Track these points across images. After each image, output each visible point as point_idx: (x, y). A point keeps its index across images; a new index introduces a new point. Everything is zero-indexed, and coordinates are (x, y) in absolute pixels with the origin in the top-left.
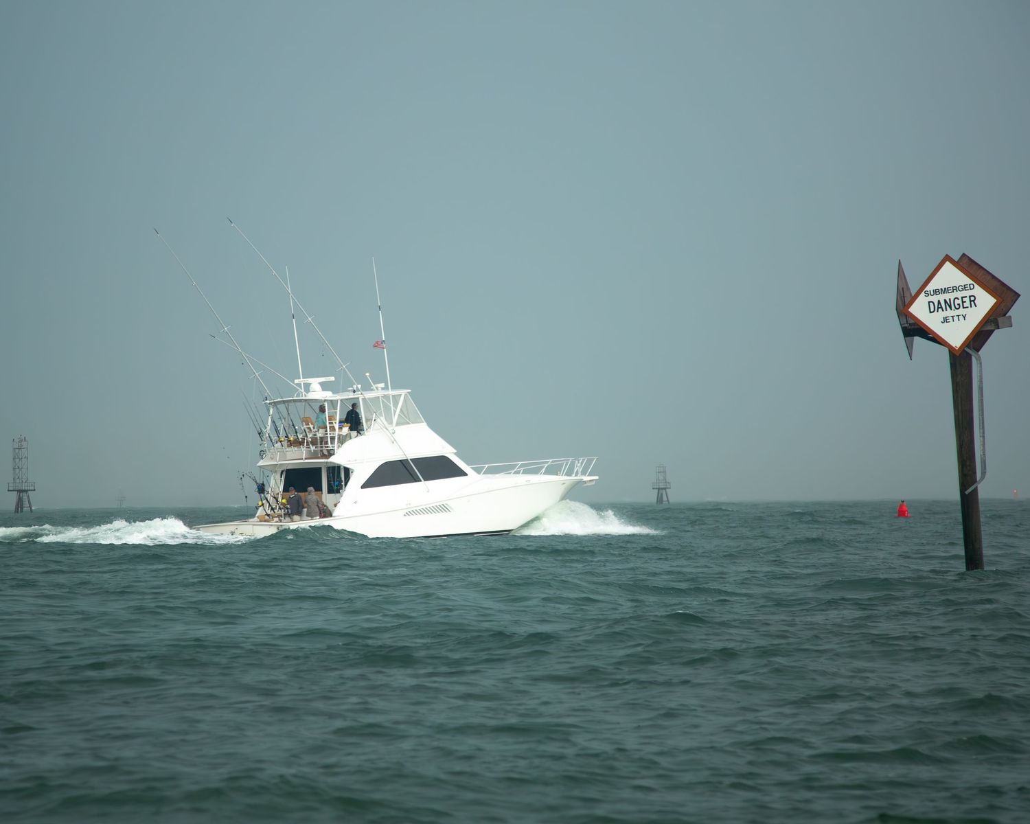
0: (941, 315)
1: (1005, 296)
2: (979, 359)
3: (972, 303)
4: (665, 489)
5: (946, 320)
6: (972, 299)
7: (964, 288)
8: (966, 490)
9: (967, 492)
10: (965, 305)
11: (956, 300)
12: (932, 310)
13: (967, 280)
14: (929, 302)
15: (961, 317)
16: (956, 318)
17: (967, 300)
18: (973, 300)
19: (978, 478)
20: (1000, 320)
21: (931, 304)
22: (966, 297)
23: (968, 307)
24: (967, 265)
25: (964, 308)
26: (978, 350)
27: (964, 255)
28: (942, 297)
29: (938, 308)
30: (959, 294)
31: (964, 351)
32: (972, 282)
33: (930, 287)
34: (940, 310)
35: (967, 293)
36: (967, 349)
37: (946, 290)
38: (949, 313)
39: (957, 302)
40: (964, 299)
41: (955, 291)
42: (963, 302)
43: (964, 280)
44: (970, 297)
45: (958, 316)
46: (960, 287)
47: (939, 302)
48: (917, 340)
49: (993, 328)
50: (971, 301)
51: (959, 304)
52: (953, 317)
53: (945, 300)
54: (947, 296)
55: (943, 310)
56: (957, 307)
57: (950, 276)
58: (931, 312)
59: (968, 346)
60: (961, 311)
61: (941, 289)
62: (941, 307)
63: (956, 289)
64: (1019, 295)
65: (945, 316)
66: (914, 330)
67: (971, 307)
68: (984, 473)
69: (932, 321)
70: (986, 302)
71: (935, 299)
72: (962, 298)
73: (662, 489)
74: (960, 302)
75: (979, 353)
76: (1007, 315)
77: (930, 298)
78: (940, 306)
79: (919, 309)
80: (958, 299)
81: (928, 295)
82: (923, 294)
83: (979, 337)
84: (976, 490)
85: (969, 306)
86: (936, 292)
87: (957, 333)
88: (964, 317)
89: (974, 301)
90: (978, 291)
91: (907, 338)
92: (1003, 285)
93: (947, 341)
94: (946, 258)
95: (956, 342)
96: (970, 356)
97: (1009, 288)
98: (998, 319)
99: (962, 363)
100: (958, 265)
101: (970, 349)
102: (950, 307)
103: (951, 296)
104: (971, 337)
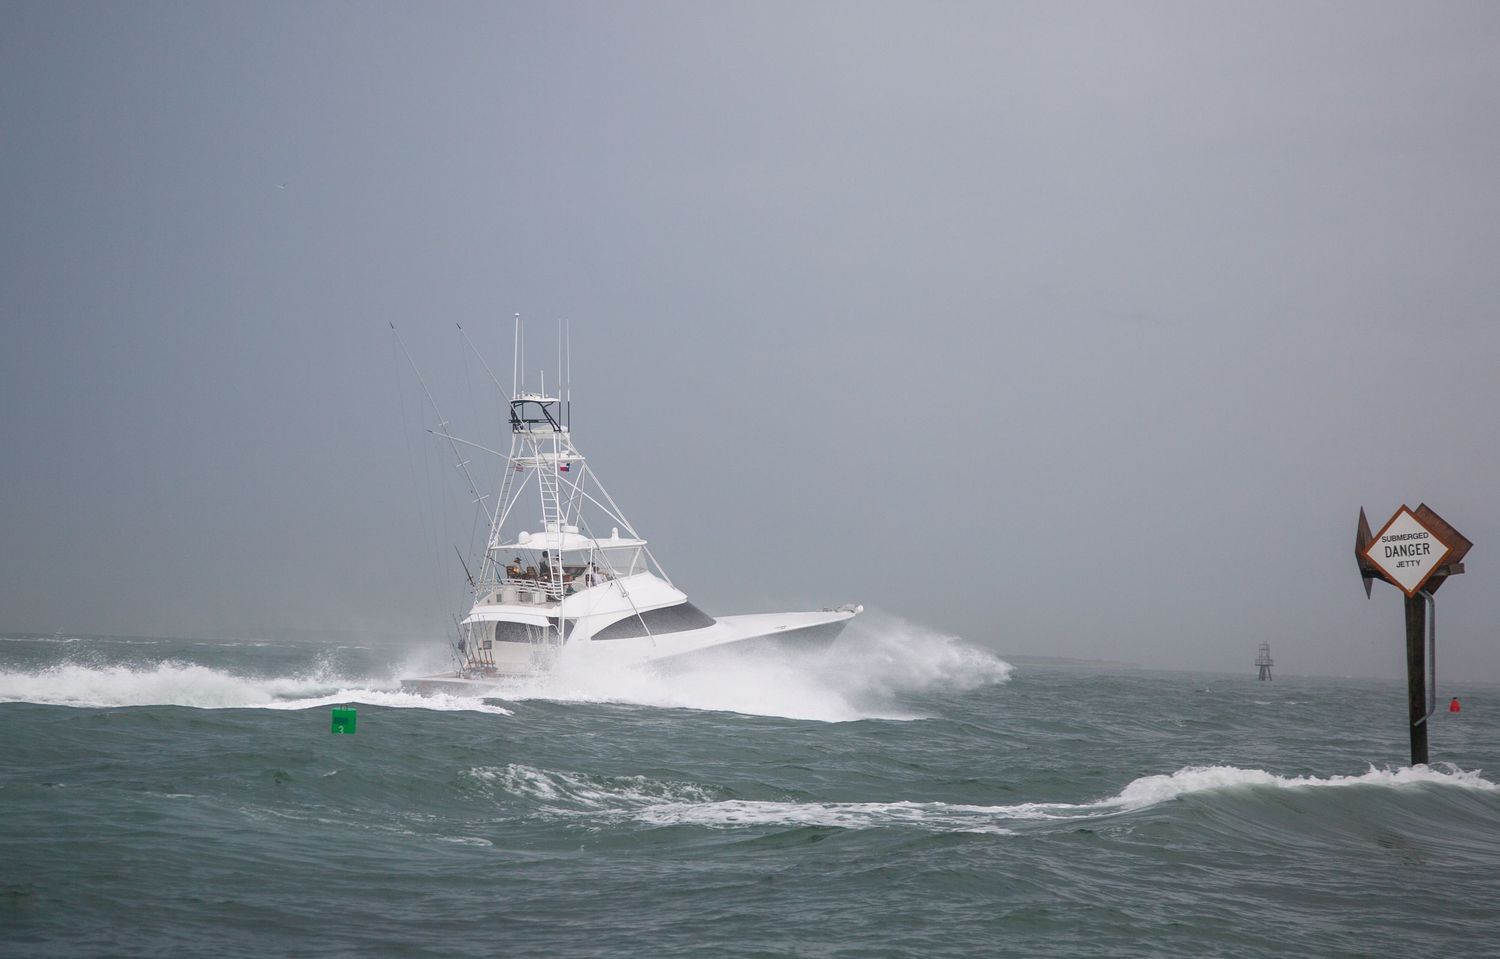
0: (1397, 559)
1: (1458, 546)
2: (1432, 601)
3: (1425, 550)
5: (1401, 564)
6: (1426, 546)
7: (1419, 536)
8: (1415, 722)
9: (1416, 724)
10: (1419, 552)
12: (1389, 555)
13: (1423, 530)
14: (1386, 548)
15: (1415, 563)
16: (1410, 564)
17: (1421, 547)
18: (1426, 548)
19: (1427, 713)
20: (1451, 567)
21: (1388, 549)
22: (1420, 544)
23: (1421, 554)
24: (1426, 516)
25: (1418, 554)
26: (1432, 593)
27: (1422, 505)
28: (1398, 544)
29: (1394, 553)
30: (1414, 542)
31: (1417, 593)
33: (1388, 533)
34: (1396, 555)
35: (1422, 541)
36: (1421, 593)
37: (1402, 537)
38: (1404, 558)
39: (1412, 548)
40: (1419, 547)
41: (1410, 538)
42: (1418, 549)
43: (1420, 529)
44: (1424, 544)
45: (1412, 562)
46: (1415, 536)
47: (1395, 548)
48: (1376, 580)
49: (1443, 574)
51: (1413, 551)
52: (1407, 562)
53: (1401, 547)
54: (1403, 543)
55: (1398, 556)
56: (1412, 553)
57: (1406, 524)
58: (1387, 557)
59: (1421, 589)
60: (1415, 557)
61: (1398, 536)
62: (1397, 553)
63: (1411, 536)
64: (1471, 545)
65: (1400, 561)
66: (1371, 572)
67: (1425, 554)
68: (1433, 708)
69: (1388, 565)
70: (1438, 550)
71: (1392, 544)
72: (1417, 545)
74: (1414, 548)
75: (1434, 596)
76: (1461, 562)
77: (1387, 544)
79: (1377, 553)
80: (1413, 546)
81: (1385, 540)
82: (1380, 540)
83: (1432, 582)
84: (1424, 723)
85: (1423, 553)
86: (1394, 538)
87: (1411, 577)
88: (1418, 563)
90: (1432, 540)
91: (1366, 579)
92: (1457, 534)
93: (1403, 584)
94: (1404, 508)
95: (1411, 586)
96: (1423, 599)
97: (1463, 538)
98: (1450, 565)
99: (1416, 604)
100: (1414, 515)
101: (1424, 592)
102: (1405, 553)
103: (1407, 543)
104: (1424, 582)
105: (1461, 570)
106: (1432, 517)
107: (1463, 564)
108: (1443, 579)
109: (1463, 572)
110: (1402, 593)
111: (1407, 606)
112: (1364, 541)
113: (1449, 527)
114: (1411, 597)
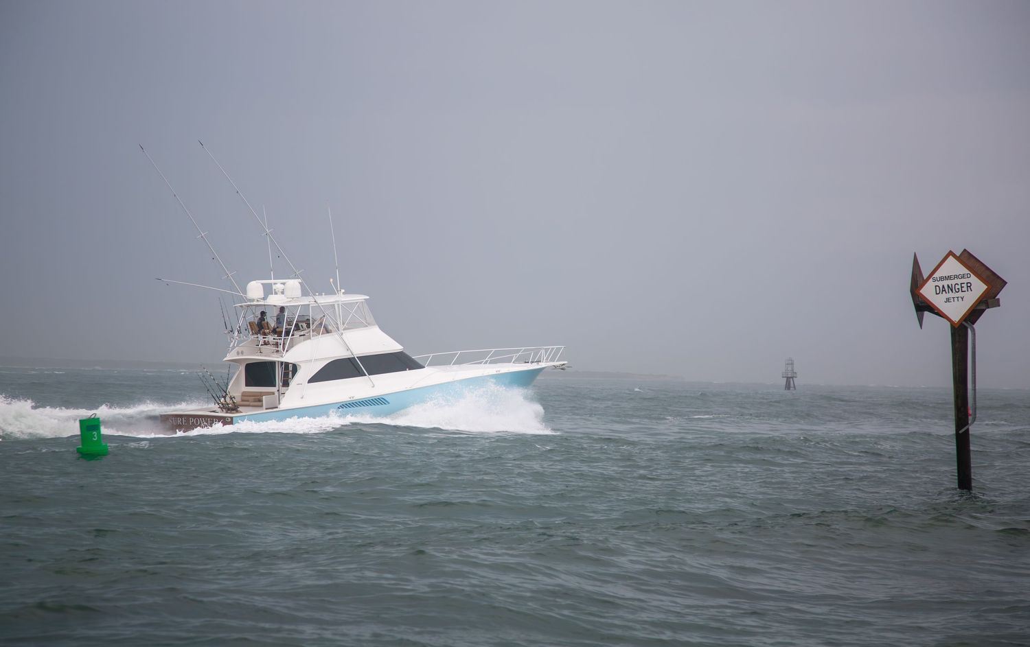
0: (944, 296)
1: (995, 283)
2: (973, 330)
3: (969, 288)
4: (792, 378)
5: (948, 300)
6: (969, 285)
7: (963, 277)
8: (960, 430)
9: (960, 432)
10: (963, 289)
11: (956, 285)
12: (938, 292)
13: (966, 271)
14: (936, 286)
15: (960, 299)
16: (956, 299)
17: (965, 285)
18: (969, 286)
19: (970, 422)
21: (937, 288)
22: (964, 283)
23: (965, 291)
24: (967, 259)
25: (962, 291)
26: (973, 323)
27: (965, 250)
28: (946, 283)
30: (959, 281)
31: (961, 324)
32: (969, 272)
33: (937, 275)
34: (944, 292)
35: (965, 281)
36: (964, 323)
37: (949, 278)
38: (951, 295)
40: (963, 285)
42: (962, 287)
43: (961, 269)
44: (966, 283)
45: (958, 297)
46: (960, 276)
47: (943, 287)
48: (927, 314)
49: (984, 308)
51: (958, 289)
52: (953, 298)
53: (948, 286)
54: (949, 282)
55: (946, 293)
57: (953, 267)
58: (937, 294)
59: (965, 320)
60: (960, 294)
61: (946, 277)
63: (956, 277)
64: (1006, 282)
65: (947, 298)
66: (923, 306)
67: (968, 291)
68: (974, 419)
69: (938, 301)
70: (979, 287)
71: (940, 284)
72: (961, 284)
73: (790, 378)
74: (959, 287)
75: (974, 326)
76: (997, 297)
77: (937, 283)
78: (944, 290)
79: (928, 291)
80: (958, 285)
81: (935, 280)
82: (931, 280)
83: (974, 315)
84: (968, 430)
86: (942, 279)
87: (956, 310)
88: (962, 299)
90: (974, 280)
91: (919, 313)
92: (994, 274)
93: (949, 316)
94: (951, 253)
95: (956, 317)
96: (966, 329)
97: (998, 277)
98: (988, 301)
99: (960, 333)
100: (958, 258)
101: (967, 322)
102: (952, 290)
103: (953, 282)
104: (967, 314)
105: (997, 304)
106: (973, 260)
107: (998, 299)
108: (983, 311)
109: (999, 306)
110: (949, 324)
111: (953, 335)
112: (917, 281)
113: (988, 269)
114: (956, 327)
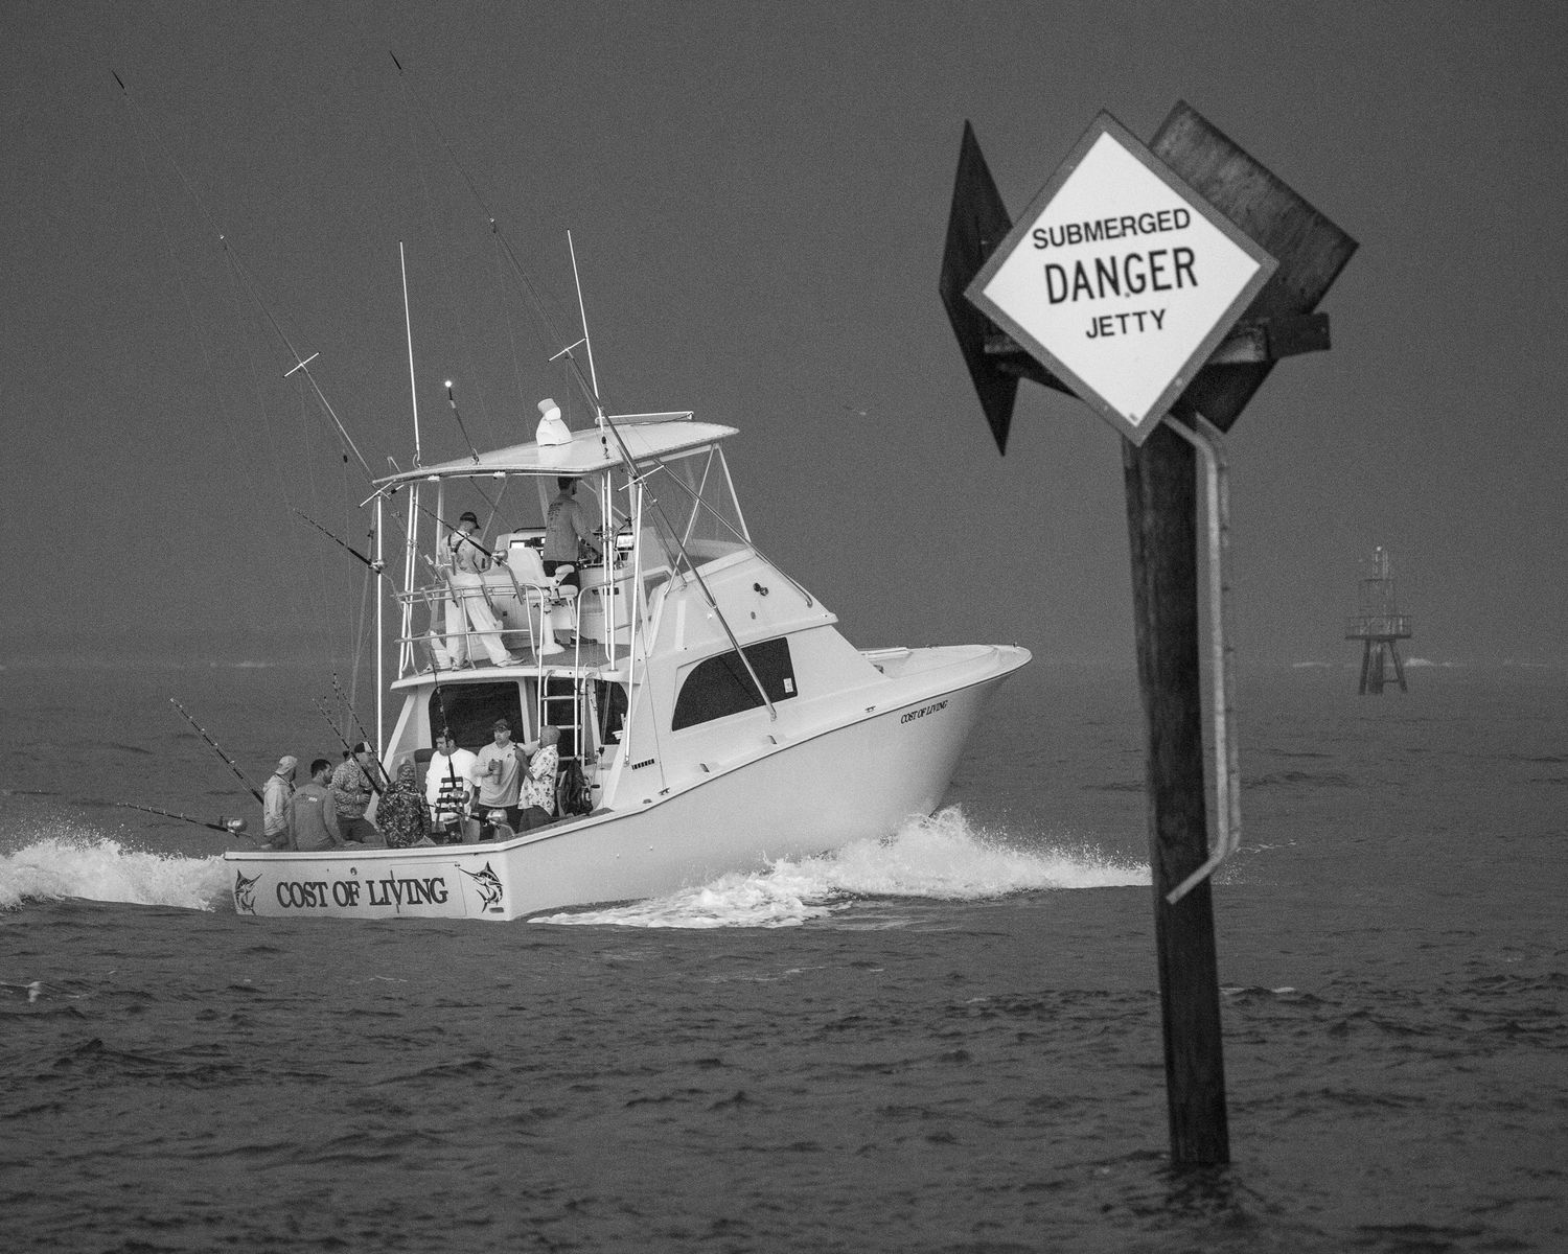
0: (1085, 309)
2: (1223, 456)
3: (1184, 272)
5: (1100, 327)
6: (1184, 258)
7: (1159, 224)
8: (1170, 888)
9: (1173, 898)
10: (1162, 279)
11: (1133, 262)
12: (1058, 294)
14: (1048, 268)
15: (1149, 320)
16: (1132, 322)
17: (1166, 261)
18: (1185, 264)
21: (1055, 273)
22: (1163, 252)
23: (1168, 287)
25: (1157, 288)
26: (1220, 428)
28: (1088, 252)
29: (1077, 287)
30: (1143, 244)
31: (1165, 431)
32: (1183, 204)
33: (1052, 217)
34: (1083, 293)
35: (1168, 240)
36: (1176, 425)
37: (1101, 230)
38: (1111, 304)
39: (1136, 268)
40: (1159, 261)
41: (1129, 231)
42: (1155, 270)
43: (1160, 195)
44: (1177, 252)
45: (1140, 315)
46: (1146, 220)
47: (1079, 269)
50: (1179, 267)
51: (1141, 277)
52: (1122, 317)
54: (1104, 249)
55: (1092, 296)
56: (1137, 284)
57: (1118, 181)
58: (1053, 301)
59: (1180, 413)
60: (1150, 300)
61: (1087, 225)
62: (1087, 286)
63: (1131, 224)
64: (1357, 245)
65: (1097, 317)
67: (1180, 285)
69: (1059, 331)
70: (1228, 268)
71: (1067, 256)
72: (1152, 255)
74: (1144, 267)
76: (1318, 310)
77: (1052, 255)
78: (1082, 285)
79: (1016, 290)
80: (1139, 259)
81: (1042, 242)
82: (1028, 240)
84: (1203, 890)
85: (1174, 283)
86: (1073, 234)
87: (1137, 369)
88: (1159, 320)
89: (1188, 266)
90: (1206, 238)
92: (1309, 209)
95: (1138, 400)
96: (1189, 451)
98: (1278, 324)
99: (1163, 469)
101: (1192, 425)
102: (1114, 284)
103: (1118, 248)
104: (1182, 384)
105: (1317, 337)
106: (1216, 152)
107: (1324, 318)
108: (1258, 373)
109: (1327, 346)
111: (1130, 478)
114: (1140, 439)
